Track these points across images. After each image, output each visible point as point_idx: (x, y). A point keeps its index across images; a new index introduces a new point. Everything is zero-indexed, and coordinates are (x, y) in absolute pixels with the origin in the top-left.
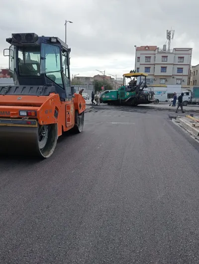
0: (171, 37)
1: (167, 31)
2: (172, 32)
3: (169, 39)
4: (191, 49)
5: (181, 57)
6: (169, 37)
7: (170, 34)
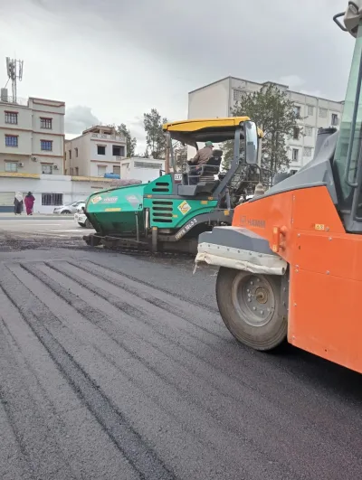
0: (17, 74)
1: (8, 59)
2: (18, 63)
3: (14, 79)
4: (63, 105)
5: (46, 119)
6: (12, 75)
7: (14, 67)
